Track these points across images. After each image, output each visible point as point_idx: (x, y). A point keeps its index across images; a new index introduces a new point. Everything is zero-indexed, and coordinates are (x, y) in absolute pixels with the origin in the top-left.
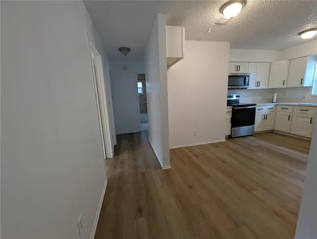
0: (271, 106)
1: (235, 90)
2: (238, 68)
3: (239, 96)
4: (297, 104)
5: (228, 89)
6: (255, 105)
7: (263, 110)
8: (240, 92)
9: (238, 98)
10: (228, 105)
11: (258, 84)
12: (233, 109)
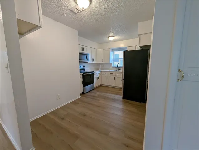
0: (99, 72)
1: (82, 63)
2: (83, 49)
3: (84, 67)
4: (109, 71)
5: (80, 62)
6: (93, 72)
7: (97, 74)
8: (84, 64)
9: (84, 68)
10: (80, 73)
11: (93, 59)
12: (83, 74)
